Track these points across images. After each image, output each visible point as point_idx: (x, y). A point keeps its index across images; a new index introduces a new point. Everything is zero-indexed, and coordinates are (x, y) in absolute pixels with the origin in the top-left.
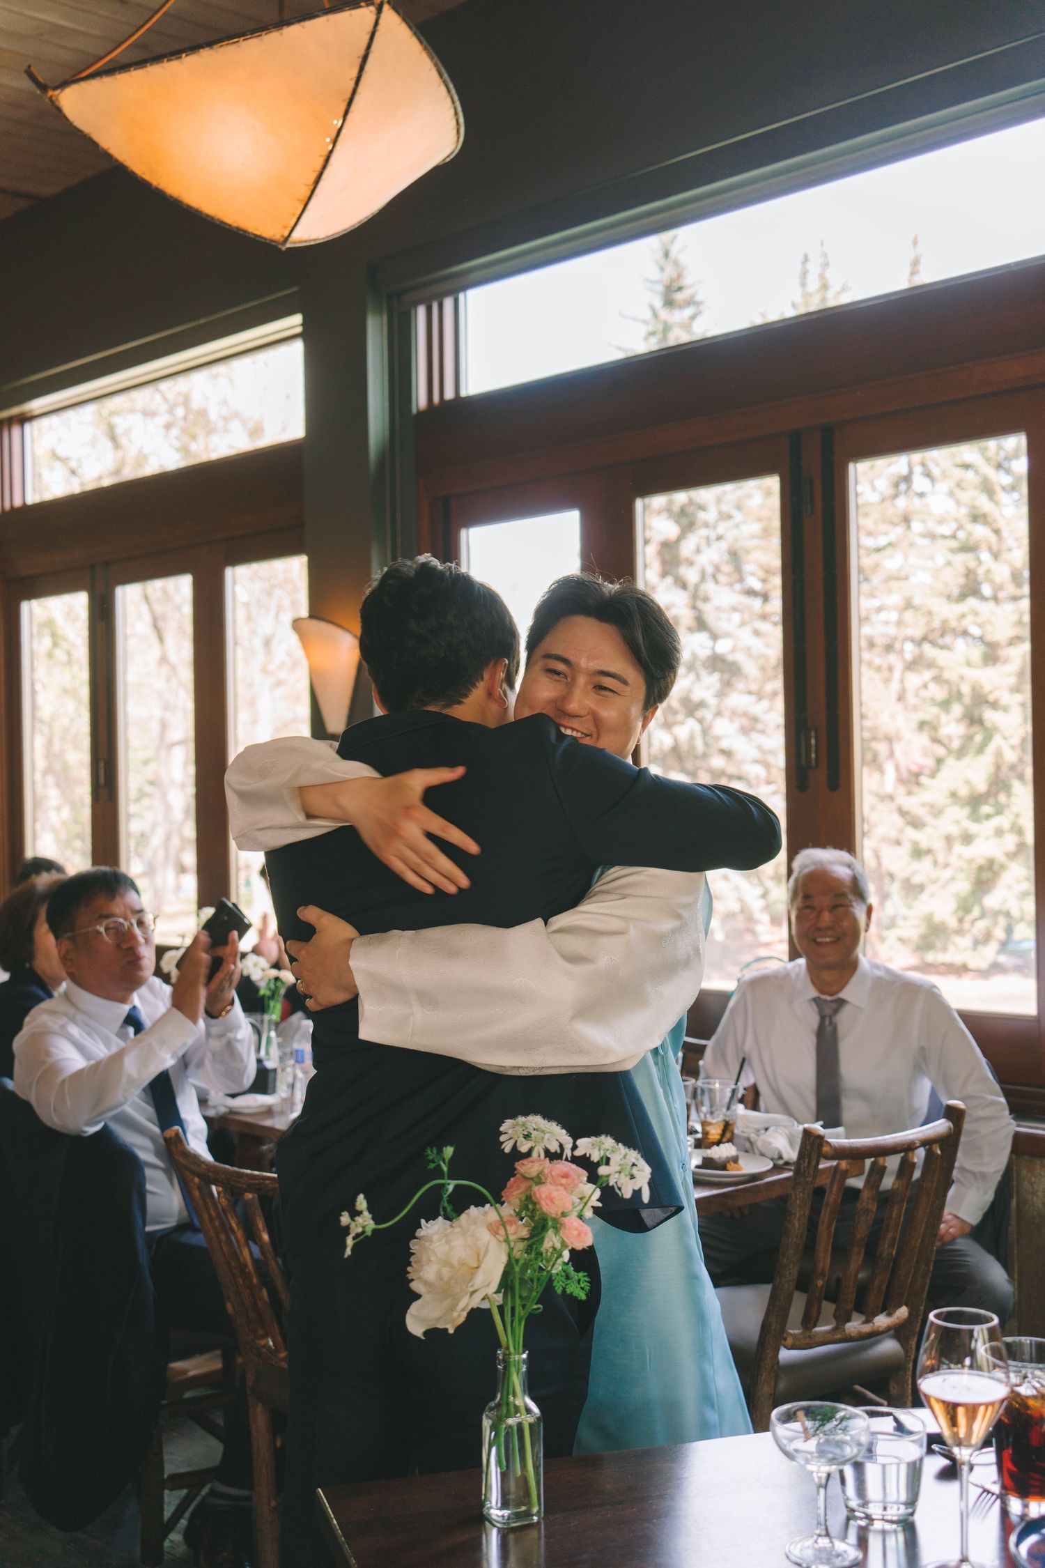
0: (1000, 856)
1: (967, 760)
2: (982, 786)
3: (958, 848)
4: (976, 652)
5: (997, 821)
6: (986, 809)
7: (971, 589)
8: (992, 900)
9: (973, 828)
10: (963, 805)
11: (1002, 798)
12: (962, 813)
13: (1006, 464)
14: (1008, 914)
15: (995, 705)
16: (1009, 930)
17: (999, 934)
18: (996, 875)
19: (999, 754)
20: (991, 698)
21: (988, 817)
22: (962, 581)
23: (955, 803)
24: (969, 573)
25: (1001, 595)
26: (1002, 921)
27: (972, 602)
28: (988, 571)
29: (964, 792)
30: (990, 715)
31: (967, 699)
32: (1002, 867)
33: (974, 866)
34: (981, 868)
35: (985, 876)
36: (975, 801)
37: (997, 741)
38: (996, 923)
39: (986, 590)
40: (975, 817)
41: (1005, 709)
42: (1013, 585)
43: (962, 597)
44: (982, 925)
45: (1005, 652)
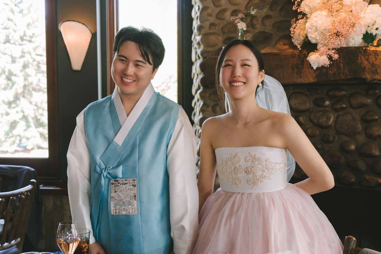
0: (17, 119)
1: (7, 91)
2: (12, 99)
3: (5, 117)
4: (10, 60)
5: (17, 109)
6: (13, 105)
7: (7, 41)
8: (15, 132)
9: (9, 111)
10: (6, 105)
11: (18, 102)
12: (6, 107)
13: (18, 5)
14: (20, 136)
15: (15, 75)
16: (20, 141)
17: (18, 142)
18: (16, 125)
19: (16, 90)
20: (14, 73)
21: (14, 108)
22: (5, 38)
23: (4, 104)
24: (7, 36)
25: (17, 43)
26: (18, 138)
27: (7, 44)
28: (13, 36)
29: (6, 101)
30: (13, 78)
31: (7, 73)
32: (18, 122)
33: (10, 122)
34: (12, 123)
35: (13, 125)
36: (10, 104)
37: (15, 86)
38: (16, 138)
39: (12, 42)
40: (10, 107)
41: (18, 76)
42: (21, 40)
43: (5, 43)
44: (12, 139)
45: (17, 60)
